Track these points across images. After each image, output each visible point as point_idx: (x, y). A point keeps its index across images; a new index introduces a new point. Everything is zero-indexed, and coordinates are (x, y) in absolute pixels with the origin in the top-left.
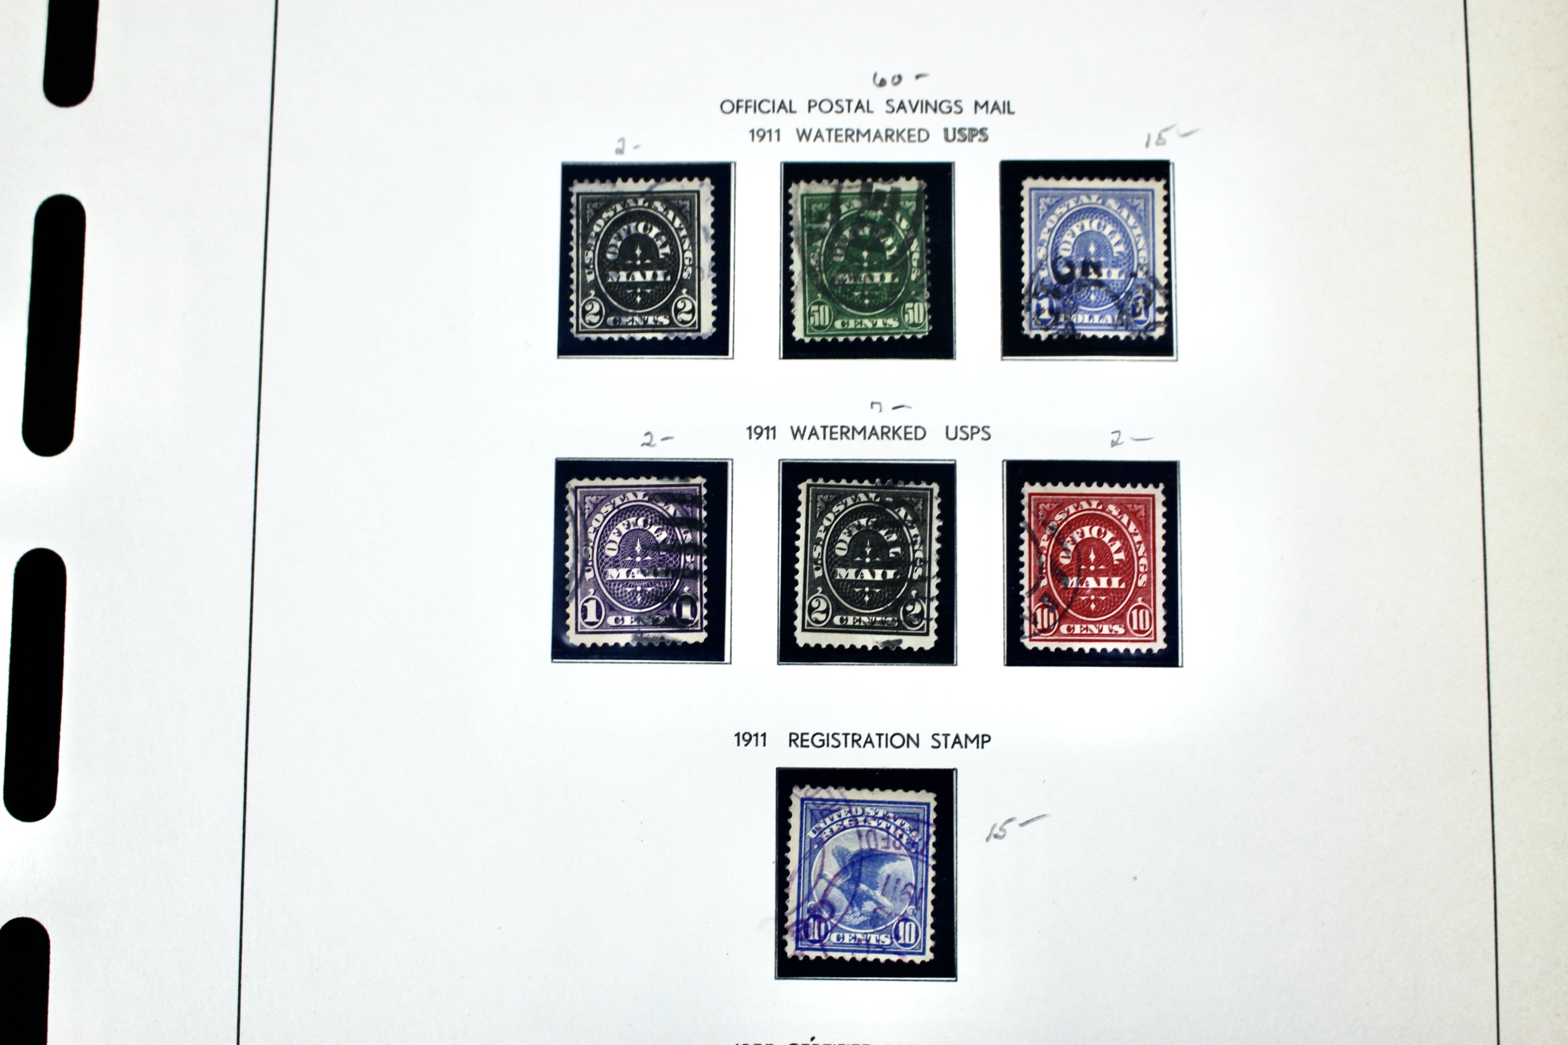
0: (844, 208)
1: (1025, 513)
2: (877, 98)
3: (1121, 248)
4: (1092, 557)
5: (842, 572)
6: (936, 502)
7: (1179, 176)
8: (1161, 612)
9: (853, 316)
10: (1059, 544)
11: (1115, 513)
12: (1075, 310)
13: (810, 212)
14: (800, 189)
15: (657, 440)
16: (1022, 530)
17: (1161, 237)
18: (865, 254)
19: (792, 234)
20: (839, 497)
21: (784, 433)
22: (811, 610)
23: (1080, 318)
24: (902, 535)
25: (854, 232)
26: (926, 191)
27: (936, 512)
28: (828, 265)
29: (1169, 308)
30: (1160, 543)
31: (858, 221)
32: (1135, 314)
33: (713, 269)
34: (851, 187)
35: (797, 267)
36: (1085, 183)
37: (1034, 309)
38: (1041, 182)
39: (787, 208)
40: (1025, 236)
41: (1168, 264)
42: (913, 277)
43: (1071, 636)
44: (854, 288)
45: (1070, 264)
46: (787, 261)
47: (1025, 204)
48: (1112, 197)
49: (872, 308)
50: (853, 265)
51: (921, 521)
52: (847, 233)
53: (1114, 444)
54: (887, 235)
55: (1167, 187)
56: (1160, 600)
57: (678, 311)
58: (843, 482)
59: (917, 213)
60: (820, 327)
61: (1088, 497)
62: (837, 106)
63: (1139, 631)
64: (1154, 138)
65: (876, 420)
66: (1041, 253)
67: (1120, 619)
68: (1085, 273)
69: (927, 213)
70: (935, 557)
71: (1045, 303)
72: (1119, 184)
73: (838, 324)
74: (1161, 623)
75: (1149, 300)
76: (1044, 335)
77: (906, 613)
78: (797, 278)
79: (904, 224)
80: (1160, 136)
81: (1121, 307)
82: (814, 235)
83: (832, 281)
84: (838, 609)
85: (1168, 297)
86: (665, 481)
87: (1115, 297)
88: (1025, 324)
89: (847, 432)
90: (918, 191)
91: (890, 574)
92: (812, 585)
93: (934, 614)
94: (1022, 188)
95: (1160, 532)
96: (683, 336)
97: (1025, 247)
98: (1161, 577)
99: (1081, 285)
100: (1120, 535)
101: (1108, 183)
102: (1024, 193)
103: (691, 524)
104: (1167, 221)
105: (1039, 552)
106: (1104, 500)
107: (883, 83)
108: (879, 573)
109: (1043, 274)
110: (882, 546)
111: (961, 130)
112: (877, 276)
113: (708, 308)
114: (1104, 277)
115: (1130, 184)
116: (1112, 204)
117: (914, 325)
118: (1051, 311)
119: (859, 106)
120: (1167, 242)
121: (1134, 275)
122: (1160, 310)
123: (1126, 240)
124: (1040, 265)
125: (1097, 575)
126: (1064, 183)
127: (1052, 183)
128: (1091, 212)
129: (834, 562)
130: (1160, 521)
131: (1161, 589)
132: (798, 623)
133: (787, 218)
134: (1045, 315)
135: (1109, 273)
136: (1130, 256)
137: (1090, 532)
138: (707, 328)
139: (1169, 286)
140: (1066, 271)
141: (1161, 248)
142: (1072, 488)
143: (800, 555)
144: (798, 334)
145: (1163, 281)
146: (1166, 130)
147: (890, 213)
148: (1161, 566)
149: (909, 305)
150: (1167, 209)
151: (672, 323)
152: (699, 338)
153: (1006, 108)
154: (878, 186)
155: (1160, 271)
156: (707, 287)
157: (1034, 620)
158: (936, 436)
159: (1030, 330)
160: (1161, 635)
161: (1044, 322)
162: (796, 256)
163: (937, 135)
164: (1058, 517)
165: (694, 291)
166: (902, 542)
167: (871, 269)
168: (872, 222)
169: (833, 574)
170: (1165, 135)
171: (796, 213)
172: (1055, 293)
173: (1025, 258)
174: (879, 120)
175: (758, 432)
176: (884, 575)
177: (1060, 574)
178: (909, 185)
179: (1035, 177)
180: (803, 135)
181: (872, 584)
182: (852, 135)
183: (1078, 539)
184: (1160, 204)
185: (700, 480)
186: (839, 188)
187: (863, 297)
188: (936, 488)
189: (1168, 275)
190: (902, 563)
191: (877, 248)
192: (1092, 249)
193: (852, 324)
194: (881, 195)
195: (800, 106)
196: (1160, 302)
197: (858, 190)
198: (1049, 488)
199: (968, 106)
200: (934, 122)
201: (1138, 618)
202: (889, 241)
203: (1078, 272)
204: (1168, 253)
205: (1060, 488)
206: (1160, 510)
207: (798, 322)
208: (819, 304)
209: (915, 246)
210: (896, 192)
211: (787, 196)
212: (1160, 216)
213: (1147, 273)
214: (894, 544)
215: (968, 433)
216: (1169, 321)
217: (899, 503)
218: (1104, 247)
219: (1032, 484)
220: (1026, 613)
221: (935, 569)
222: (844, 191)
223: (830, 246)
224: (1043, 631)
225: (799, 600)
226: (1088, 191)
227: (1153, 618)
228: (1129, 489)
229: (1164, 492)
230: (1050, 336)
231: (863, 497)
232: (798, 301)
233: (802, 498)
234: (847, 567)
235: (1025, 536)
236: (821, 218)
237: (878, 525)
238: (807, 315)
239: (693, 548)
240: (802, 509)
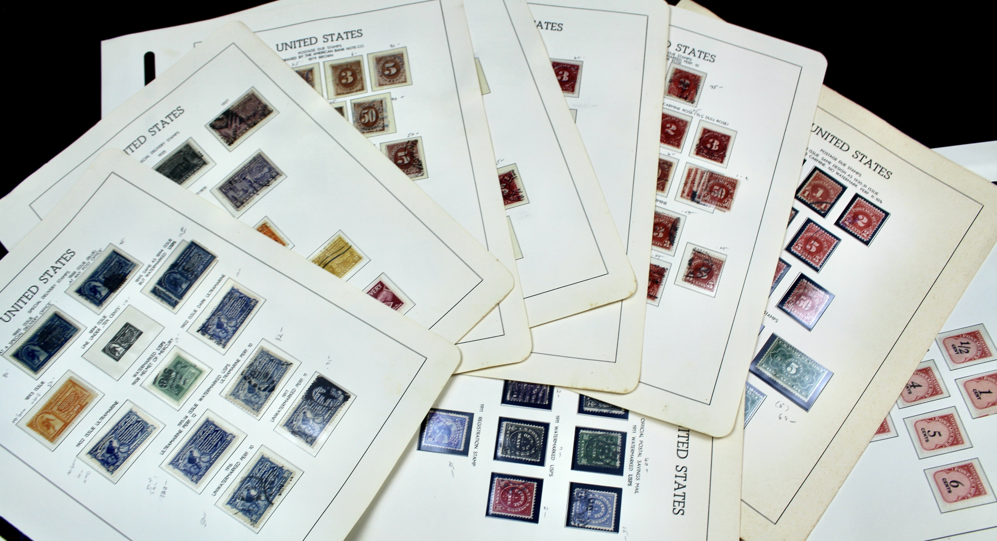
0: (613, 446)
1: (529, 482)
2: (642, 458)
3: (596, 517)
4: (516, 498)
5: (520, 435)
6: (535, 460)
7: (614, 535)
8: (500, 513)
9: (585, 445)
10: (520, 490)
11: (527, 505)
12: (581, 502)
13: (613, 438)
14: (620, 436)
15: (558, 393)
16: (525, 481)
17: (598, 528)
18: (601, 450)
19: (608, 433)
20: (539, 436)
21: (557, 425)
22: (512, 426)
23: (578, 503)
24: (527, 450)
25: (606, 448)
26: (616, 468)
27: (533, 460)
28: (599, 441)
29: (579, 527)
30: (518, 516)
31: (610, 450)
32: (578, 518)
33: (600, 412)
34: (619, 449)
35: (599, 433)
36: (614, 510)
37: (582, 492)
38: (616, 498)
39: (615, 432)
40: (601, 492)
41: (590, 528)
42: (594, 462)
43: (497, 490)
44: (592, 446)
45: (593, 503)
46: (601, 430)
47: (610, 493)
48: (610, 517)
49: (586, 450)
50: (598, 447)
51: (530, 456)
52: (606, 446)
53: (545, 508)
54: (605, 456)
55: (611, 531)
56: (503, 514)
57: (591, 402)
58: (542, 438)
59: (610, 465)
60: (583, 437)
61: (532, 498)
62: (640, 448)
63: (496, 507)
64: (625, 530)
65: (557, 448)
66: (597, 496)
67: (500, 503)
68: (590, 506)
69: (610, 468)
70: (521, 458)
71: (583, 495)
72: (613, 519)
73: (583, 441)
74: (497, 513)
75: (582, 522)
76: (575, 493)
77: (508, 449)
78: (596, 432)
79: (608, 461)
80: (625, 531)
81: (580, 514)
82: (607, 438)
83: (595, 441)
84: (511, 433)
85: (582, 527)
86: (548, 395)
87: (583, 513)
88: (578, 489)
89: (555, 440)
90: (616, 466)
91: (518, 447)
92: (518, 427)
93: (507, 456)
94: (615, 493)
95: (521, 516)
96: (584, 402)
97: (598, 492)
98: (509, 515)
99: (587, 505)
100: (521, 506)
101: (614, 516)
102: (613, 493)
103: (536, 399)
104: (602, 530)
105: (520, 484)
106: (531, 503)
107: (646, 461)
108: (519, 444)
109: (591, 495)
110: (525, 445)
111: (631, 479)
112: (595, 453)
113: (591, 410)
114: (589, 511)
115: (613, 521)
116: (608, 516)
117: (581, 461)
118: (581, 496)
119: (640, 454)
120: (596, 529)
121: (588, 519)
122: (578, 524)
123: (598, 518)
124: (594, 495)
125: (512, 498)
126: (615, 504)
127: (615, 501)
128: (606, 510)
129: (523, 433)
130: (524, 517)
131: (506, 514)
132: (508, 422)
133: (612, 432)
134: (580, 495)
135: (589, 513)
136: (594, 518)
137: (523, 498)
138: (586, 409)
139: (584, 528)
140: (591, 501)
141: (595, 527)
142: (534, 495)
143: (525, 425)
144: (582, 431)
145: (586, 526)
146: (627, 533)
147: (611, 458)
148: (512, 515)
149: (586, 460)
150: (605, 530)
151: (588, 400)
152: (583, 407)
153: (637, 491)
154: (618, 456)
155: (589, 526)
156: (596, 410)
157: (502, 481)
158: (552, 463)
159: (577, 490)
160: (495, 513)
161: (578, 494)
162: (602, 433)
163: (631, 473)
164: (527, 490)
165: (595, 407)
166: (525, 451)
167: (597, 452)
168: (609, 453)
169: (520, 432)
170: (625, 532)
171: (613, 434)
172: (586, 497)
173: (595, 491)
174: (636, 458)
175: (558, 418)
176: (518, 445)
177: (513, 489)
178: (618, 464)
179: (617, 496)
180: (634, 439)
181: (516, 442)
182: (633, 451)
183: (521, 495)
184: (607, 529)
185: (547, 403)
186: (619, 446)
187: (590, 449)
188: (539, 461)
189: (587, 528)
190: (520, 450)
191: (602, 454)
192: (596, 509)
193: (583, 445)
194: (616, 456)
195: (641, 439)
196: (581, 525)
197: (618, 450)
198: (535, 489)
199: (638, 482)
200: (634, 473)
201: (499, 507)
202: (604, 457)
203: (591, 504)
204: (593, 529)
205: (535, 492)
206: (526, 517)
207: (584, 431)
208: (589, 437)
209: (602, 463)
210: (616, 461)
211: (618, 432)
212: (604, 528)
213: (588, 522)
214: (525, 448)
215: (552, 470)
216: (575, 526)
217: (536, 451)
218: (597, 512)
219: (537, 485)
220: (504, 479)
221: (518, 458)
222: (618, 447)
223: (604, 442)
224: (499, 483)
225: (514, 423)
226: (612, 510)
227: (499, 511)
228: (532, 510)
229: (530, 519)
230: (574, 495)
231: (538, 442)
232: (590, 432)
233: (540, 427)
234: (521, 436)
235: (523, 481)
236: (611, 440)
237: (530, 445)
238: (586, 434)
239: (530, 399)
240: (537, 427)
